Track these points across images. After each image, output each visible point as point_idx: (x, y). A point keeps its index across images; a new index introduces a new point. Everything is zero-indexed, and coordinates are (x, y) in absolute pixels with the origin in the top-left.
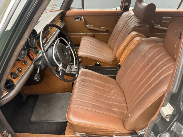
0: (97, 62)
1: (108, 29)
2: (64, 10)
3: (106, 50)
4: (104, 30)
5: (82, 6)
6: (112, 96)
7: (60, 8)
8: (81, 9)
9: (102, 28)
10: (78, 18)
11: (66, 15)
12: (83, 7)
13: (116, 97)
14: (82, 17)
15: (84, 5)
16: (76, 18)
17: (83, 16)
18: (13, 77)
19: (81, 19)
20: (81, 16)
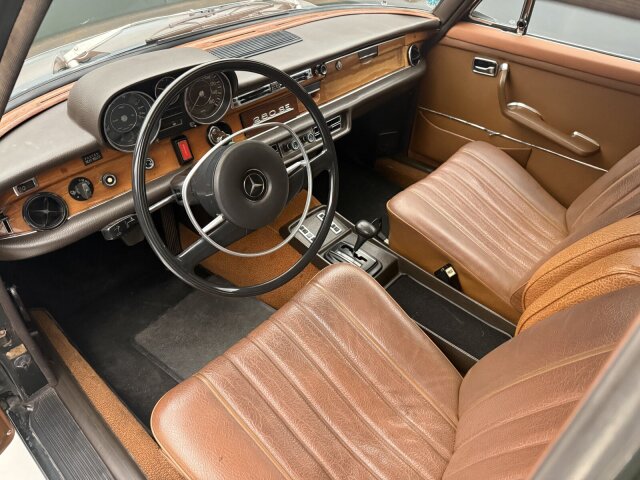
0: (449, 266)
1: (602, 148)
2: (443, 21)
3: (539, 235)
4: (580, 149)
5: (522, 17)
6: (391, 435)
7: (433, 7)
8: (515, 31)
9: (576, 133)
10: (486, 64)
11: (446, 40)
12: (522, 26)
13: (406, 448)
14: (505, 66)
15: (528, 19)
16: (477, 63)
17: (510, 62)
18: (74, 193)
19: (497, 71)
20: (504, 60)
